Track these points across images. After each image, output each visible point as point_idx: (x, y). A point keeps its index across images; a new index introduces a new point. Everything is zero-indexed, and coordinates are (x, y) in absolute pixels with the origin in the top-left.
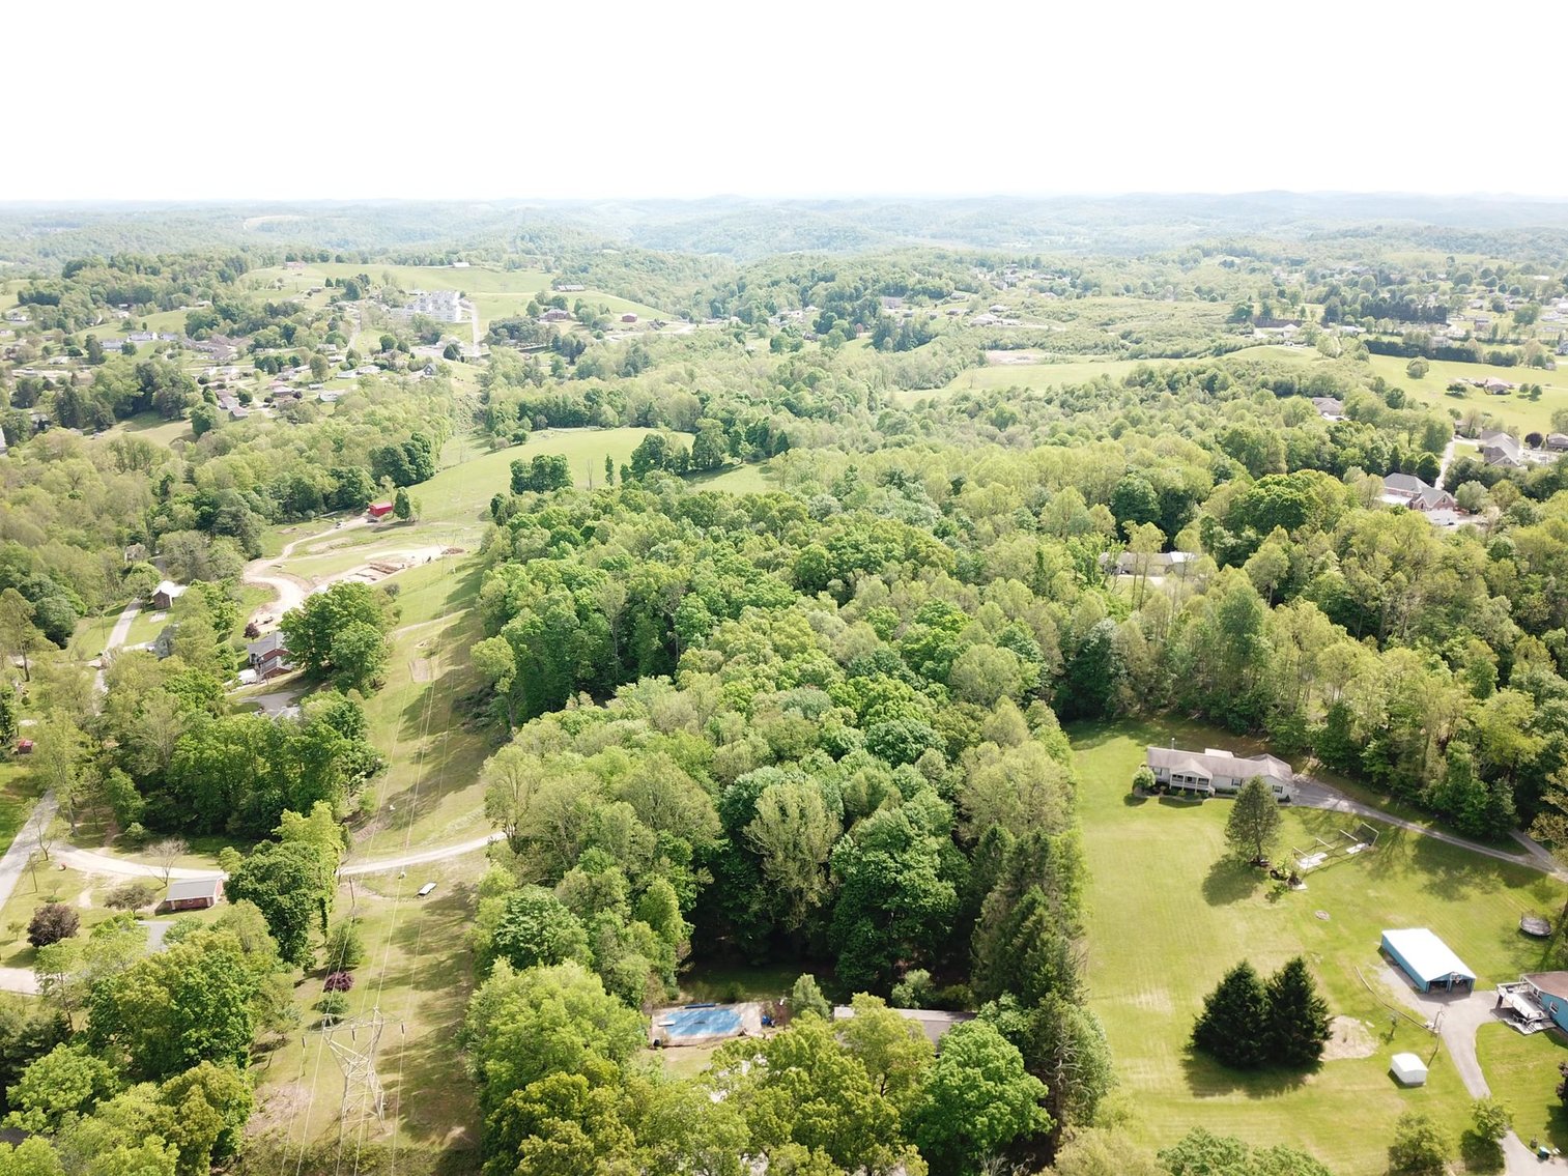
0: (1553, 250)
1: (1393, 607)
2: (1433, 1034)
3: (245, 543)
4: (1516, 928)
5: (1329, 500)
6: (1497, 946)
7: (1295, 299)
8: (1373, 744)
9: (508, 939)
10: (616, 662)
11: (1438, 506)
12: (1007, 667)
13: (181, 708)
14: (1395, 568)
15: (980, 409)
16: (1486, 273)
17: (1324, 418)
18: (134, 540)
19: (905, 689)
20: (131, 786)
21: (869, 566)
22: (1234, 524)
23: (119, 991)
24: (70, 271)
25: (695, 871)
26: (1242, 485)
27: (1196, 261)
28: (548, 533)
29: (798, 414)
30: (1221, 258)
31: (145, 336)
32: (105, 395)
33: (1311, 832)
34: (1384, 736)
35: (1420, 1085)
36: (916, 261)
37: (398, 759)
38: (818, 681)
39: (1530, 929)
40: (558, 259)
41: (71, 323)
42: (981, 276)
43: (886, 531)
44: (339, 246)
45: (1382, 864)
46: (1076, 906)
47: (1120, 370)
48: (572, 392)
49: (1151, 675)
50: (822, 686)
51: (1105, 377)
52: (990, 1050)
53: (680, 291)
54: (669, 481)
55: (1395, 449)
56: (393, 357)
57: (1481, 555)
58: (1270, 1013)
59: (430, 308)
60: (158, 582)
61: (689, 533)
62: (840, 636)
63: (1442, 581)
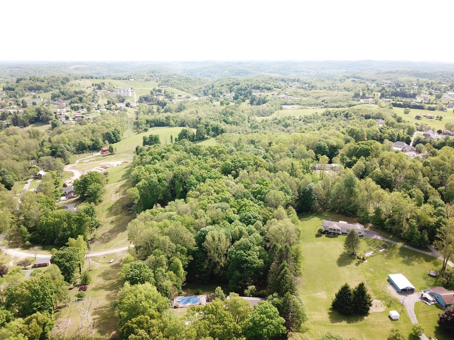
0: (447, 78)
1: (395, 180)
2: (402, 305)
3: (65, 160)
4: (428, 274)
5: (377, 149)
6: (422, 279)
7: (372, 91)
8: (388, 220)
9: (130, 276)
10: (170, 195)
11: (410, 151)
12: (281, 197)
13: (42, 208)
14: (396, 168)
15: (280, 122)
16: (428, 84)
17: (379, 125)
18: (33, 158)
19: (252, 203)
20: (26, 230)
21: (243, 167)
22: (350, 156)
23: (15, 291)
24: (18, 81)
25: (188, 256)
26: (353, 144)
27: (344, 80)
28: (151, 157)
29: (227, 123)
30: (352, 79)
31: (39, 100)
32: (26, 117)
33: (369, 245)
34: (391, 217)
35: (397, 320)
36: (263, 79)
37: (105, 223)
38: (227, 200)
39: (432, 274)
40: (160, 78)
41: (18, 96)
42: (282, 84)
43: (248, 157)
44: (97, 74)
45: (389, 255)
46: (299, 267)
47: (321, 111)
48: (162, 116)
49: (325, 199)
50: (228, 202)
51: (316, 113)
52: (269, 309)
53: (195, 88)
54: (187, 142)
55: (399, 134)
56: (111, 106)
57: (421, 165)
58: (354, 299)
59: (122, 92)
60: (39, 171)
61: (192, 157)
62: (234, 187)
63: (409, 172)
